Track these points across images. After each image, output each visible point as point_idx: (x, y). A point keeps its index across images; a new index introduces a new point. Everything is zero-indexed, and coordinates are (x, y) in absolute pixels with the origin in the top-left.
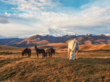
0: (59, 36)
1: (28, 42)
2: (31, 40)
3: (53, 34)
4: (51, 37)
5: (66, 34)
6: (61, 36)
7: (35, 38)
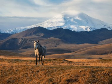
0: (85, 30)
1: (20, 41)
2: (25, 36)
3: (72, 27)
4: (68, 31)
5: (102, 27)
6: (89, 30)
7: (34, 34)
